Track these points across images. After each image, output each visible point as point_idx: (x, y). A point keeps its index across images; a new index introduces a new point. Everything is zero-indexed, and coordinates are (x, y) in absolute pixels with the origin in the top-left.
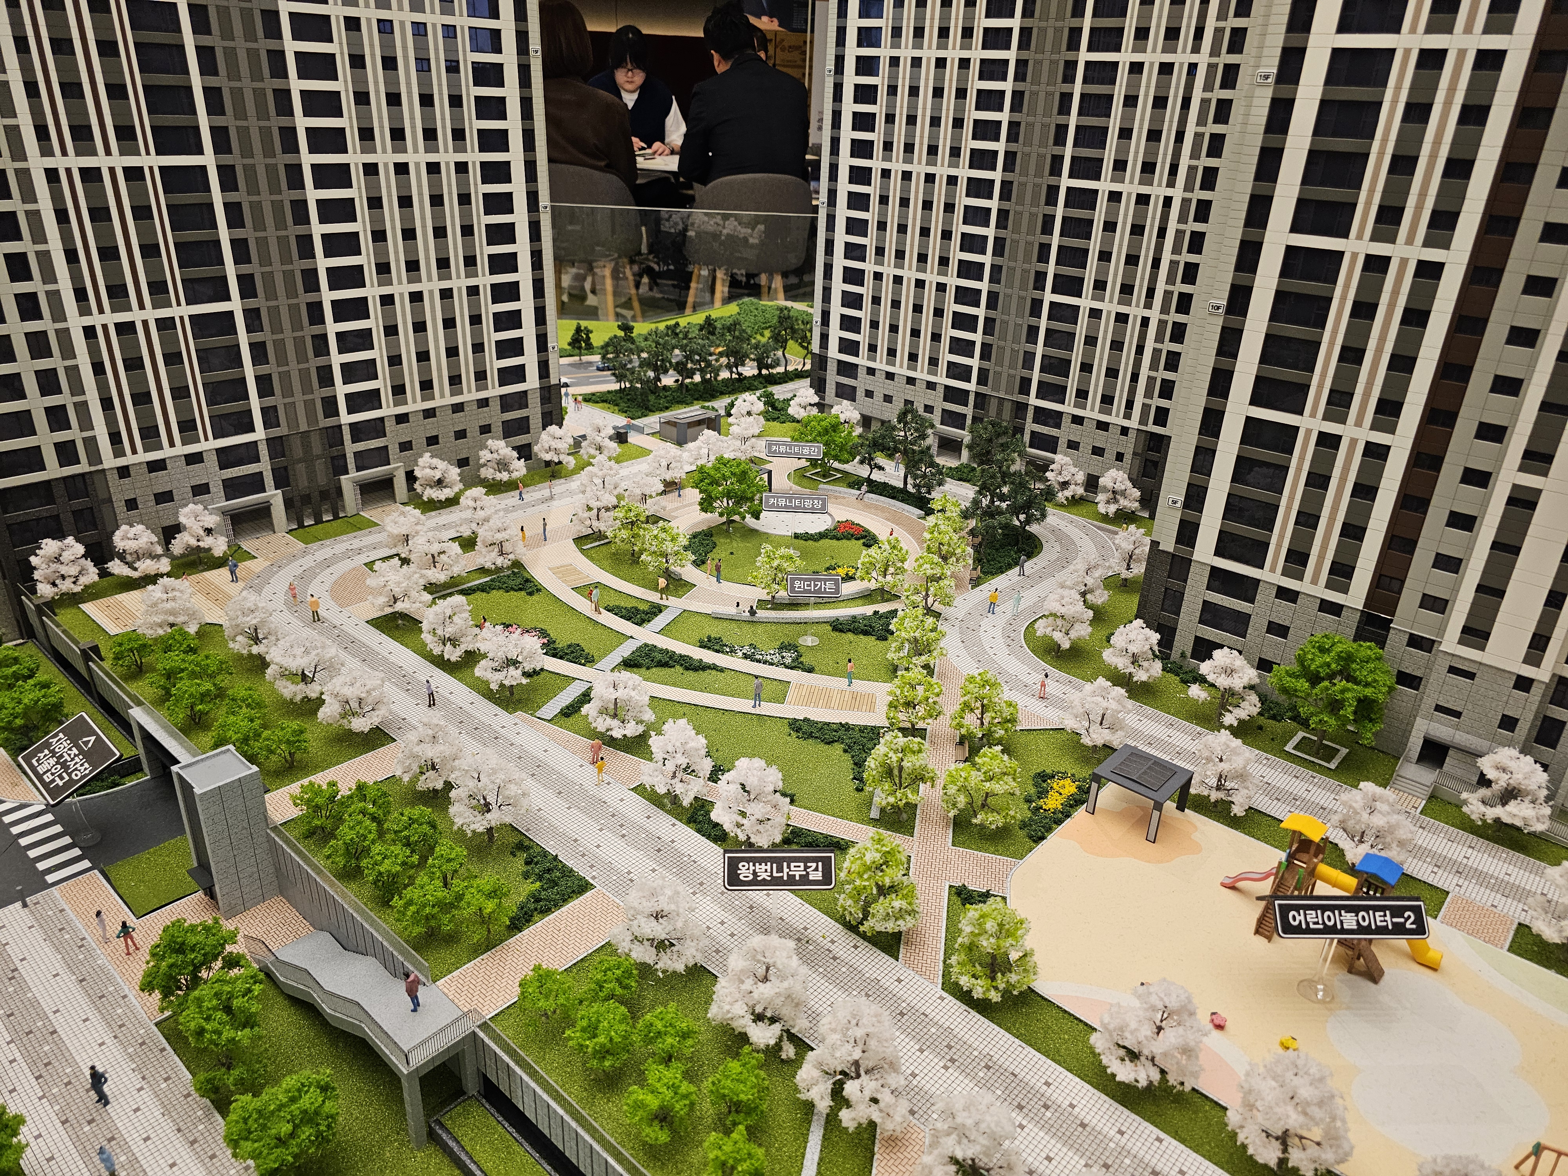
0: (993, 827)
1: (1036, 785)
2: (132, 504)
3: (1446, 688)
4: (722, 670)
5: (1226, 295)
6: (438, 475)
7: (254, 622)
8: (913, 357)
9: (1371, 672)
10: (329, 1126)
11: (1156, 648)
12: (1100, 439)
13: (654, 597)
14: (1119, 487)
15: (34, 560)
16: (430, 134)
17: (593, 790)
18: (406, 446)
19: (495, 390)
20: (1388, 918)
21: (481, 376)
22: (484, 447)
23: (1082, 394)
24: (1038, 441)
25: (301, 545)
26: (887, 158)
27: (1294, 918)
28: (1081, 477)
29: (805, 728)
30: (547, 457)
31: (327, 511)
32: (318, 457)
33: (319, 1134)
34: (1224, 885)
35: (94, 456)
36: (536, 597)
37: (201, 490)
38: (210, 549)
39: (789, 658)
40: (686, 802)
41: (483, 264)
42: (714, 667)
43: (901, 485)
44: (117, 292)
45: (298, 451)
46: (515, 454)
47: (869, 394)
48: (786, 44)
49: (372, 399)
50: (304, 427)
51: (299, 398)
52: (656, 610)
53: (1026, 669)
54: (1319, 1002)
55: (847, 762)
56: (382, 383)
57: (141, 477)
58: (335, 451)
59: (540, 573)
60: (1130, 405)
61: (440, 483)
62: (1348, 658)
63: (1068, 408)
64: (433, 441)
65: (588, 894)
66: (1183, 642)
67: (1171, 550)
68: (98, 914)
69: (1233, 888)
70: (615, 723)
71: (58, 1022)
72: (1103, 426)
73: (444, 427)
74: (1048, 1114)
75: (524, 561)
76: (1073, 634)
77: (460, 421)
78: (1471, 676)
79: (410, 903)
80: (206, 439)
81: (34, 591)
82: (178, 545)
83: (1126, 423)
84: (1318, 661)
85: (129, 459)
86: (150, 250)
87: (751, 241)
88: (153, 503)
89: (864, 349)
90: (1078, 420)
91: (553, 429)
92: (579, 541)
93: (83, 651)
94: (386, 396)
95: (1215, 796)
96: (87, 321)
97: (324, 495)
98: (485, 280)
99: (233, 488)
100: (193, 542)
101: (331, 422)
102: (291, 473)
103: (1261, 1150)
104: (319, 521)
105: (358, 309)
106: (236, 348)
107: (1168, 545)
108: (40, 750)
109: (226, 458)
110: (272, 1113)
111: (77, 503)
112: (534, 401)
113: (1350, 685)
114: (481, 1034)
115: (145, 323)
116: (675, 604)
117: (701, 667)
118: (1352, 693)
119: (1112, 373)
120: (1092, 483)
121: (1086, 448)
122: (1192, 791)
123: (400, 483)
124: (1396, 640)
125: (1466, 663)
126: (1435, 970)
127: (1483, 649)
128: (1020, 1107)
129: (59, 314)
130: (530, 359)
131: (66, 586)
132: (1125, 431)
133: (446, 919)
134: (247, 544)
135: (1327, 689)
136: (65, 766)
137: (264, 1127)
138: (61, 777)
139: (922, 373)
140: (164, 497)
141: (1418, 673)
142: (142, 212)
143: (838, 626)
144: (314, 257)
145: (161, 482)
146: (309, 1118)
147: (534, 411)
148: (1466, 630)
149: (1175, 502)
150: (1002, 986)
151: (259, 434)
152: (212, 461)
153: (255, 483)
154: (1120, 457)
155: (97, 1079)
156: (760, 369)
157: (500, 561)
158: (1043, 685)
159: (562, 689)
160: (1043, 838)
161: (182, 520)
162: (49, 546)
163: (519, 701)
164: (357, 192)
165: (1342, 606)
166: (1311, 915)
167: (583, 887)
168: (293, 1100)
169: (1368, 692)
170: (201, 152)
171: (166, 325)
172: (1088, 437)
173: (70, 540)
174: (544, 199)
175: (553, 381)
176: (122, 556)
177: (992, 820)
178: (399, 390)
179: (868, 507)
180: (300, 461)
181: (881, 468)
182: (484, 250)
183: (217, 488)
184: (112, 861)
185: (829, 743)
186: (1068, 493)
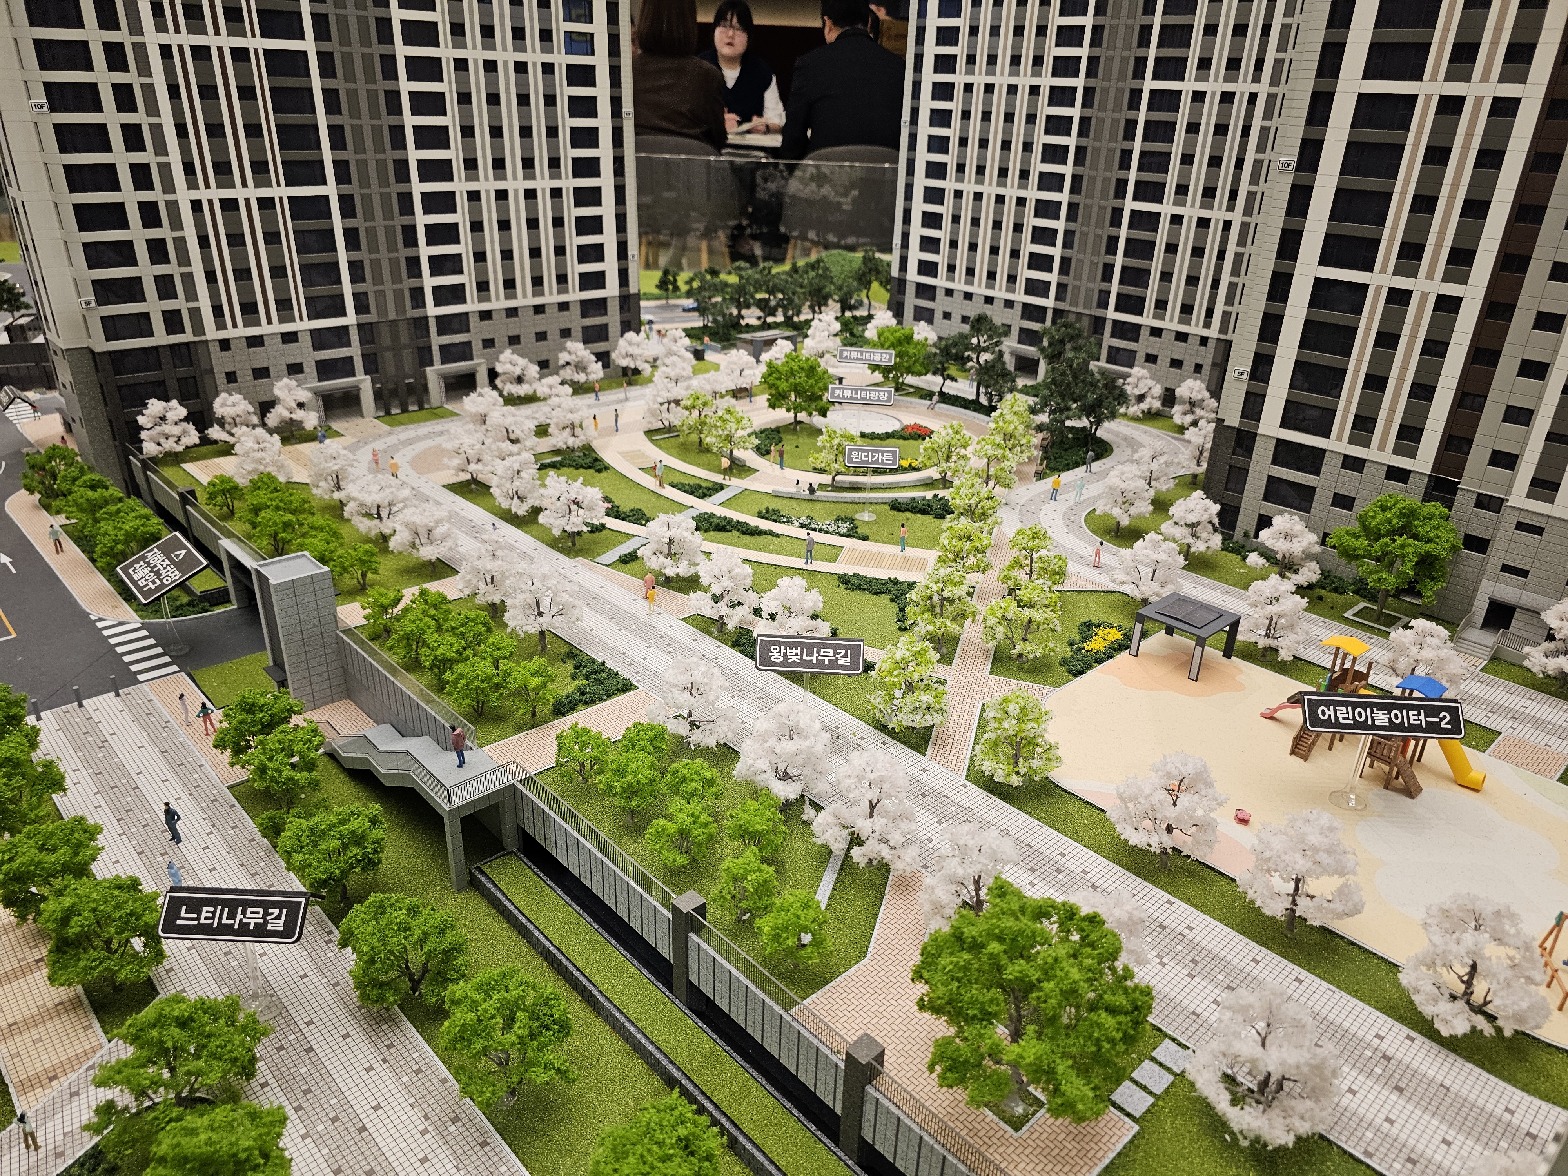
0: (1032, 656)
1: (1081, 632)
2: (231, 377)
3: (1513, 545)
4: (778, 536)
5: (1297, 151)
6: (518, 371)
7: (336, 468)
8: (992, 275)
9: (1434, 528)
10: (375, 851)
11: (1216, 521)
12: (1179, 350)
13: (718, 478)
14: (1197, 396)
15: (141, 420)
16: (518, 34)
17: (644, 618)
18: (489, 343)
19: (575, 295)
20: (1422, 717)
21: (562, 279)
22: (563, 349)
23: (1161, 305)
24: (1114, 356)
25: (386, 428)
26: (970, 72)
27: (1324, 713)
28: (1158, 390)
29: (854, 581)
30: (624, 363)
31: (413, 403)
32: (406, 347)
33: (366, 856)
34: (1264, 716)
35: (198, 327)
36: (604, 474)
37: (295, 369)
38: (301, 422)
39: (844, 528)
40: (731, 627)
41: (566, 166)
42: (771, 533)
43: (972, 397)
44: (222, 169)
45: (386, 338)
46: (594, 358)
47: (947, 316)
48: (892, 32)
49: (456, 294)
50: (392, 316)
51: (388, 286)
52: (719, 487)
53: (1083, 544)
54: (1351, 809)
55: (894, 608)
56: (467, 278)
57: (239, 349)
58: (421, 342)
59: (607, 456)
60: (1210, 313)
61: (520, 380)
62: (1410, 515)
63: (1147, 320)
64: (514, 340)
65: (632, 693)
66: (1246, 520)
67: (1236, 424)
68: (181, 696)
69: (1271, 718)
70: (668, 562)
71: (140, 781)
72: (1182, 337)
73: (527, 326)
74: (1060, 877)
75: (594, 445)
76: (1133, 511)
77: (541, 323)
78: (1539, 531)
79: (462, 676)
80: (301, 319)
81: (140, 450)
82: (272, 419)
83: (1205, 333)
84: (1380, 517)
85: (229, 333)
86: (253, 131)
87: (844, 207)
88: (251, 378)
89: (942, 270)
90: (1156, 332)
91: (630, 335)
92: (649, 433)
93: (181, 495)
94: (471, 291)
95: (1262, 643)
96: (195, 195)
97: (410, 389)
98: (569, 183)
99: (326, 369)
100: (286, 414)
101: (417, 313)
102: (379, 360)
103: (1268, 901)
104: (405, 410)
105: (445, 202)
106: (330, 233)
107: (1233, 420)
108: (137, 562)
109: (320, 339)
110: (324, 832)
111: (183, 371)
112: (614, 308)
113: (1410, 541)
114: (520, 787)
115: (247, 201)
116: (736, 484)
117: (756, 532)
118: (1413, 548)
119: (1192, 281)
120: (1169, 398)
121: (1164, 362)
122: (1240, 637)
123: (482, 377)
124: (1464, 501)
125: (1534, 518)
126: (1477, 791)
127: (1551, 501)
128: (1033, 870)
129: (169, 187)
130: (610, 266)
131: (169, 445)
132: (1204, 341)
133: (494, 696)
134: (336, 425)
135: (1387, 545)
136: (158, 574)
137: (315, 844)
138: (153, 582)
139: (1000, 292)
140: (262, 373)
141: (1486, 536)
142: (247, 93)
143: (896, 506)
144: (405, 148)
145: (259, 357)
146: (358, 839)
147: (613, 318)
148: (1535, 482)
149: (1241, 374)
150: (1023, 771)
151: (351, 319)
152: (306, 341)
153: (345, 367)
154: (1198, 368)
155: (171, 816)
156: (843, 312)
157: (571, 442)
158: (1098, 553)
159: (621, 543)
160: (1081, 673)
161: (277, 392)
162: (155, 406)
163: (581, 550)
164: (447, 86)
165: (1410, 472)
166: (1342, 711)
167: (627, 687)
168: (343, 822)
169: (1430, 547)
170: (302, 37)
171: (266, 204)
172: (1166, 349)
173: (174, 403)
174: (628, 106)
175: (633, 290)
176: (221, 423)
177: (1032, 649)
178: (483, 287)
179: (939, 415)
180: (388, 349)
181: (953, 379)
182: (569, 153)
183: (310, 369)
184: (199, 666)
185: (876, 594)
186: (1144, 406)
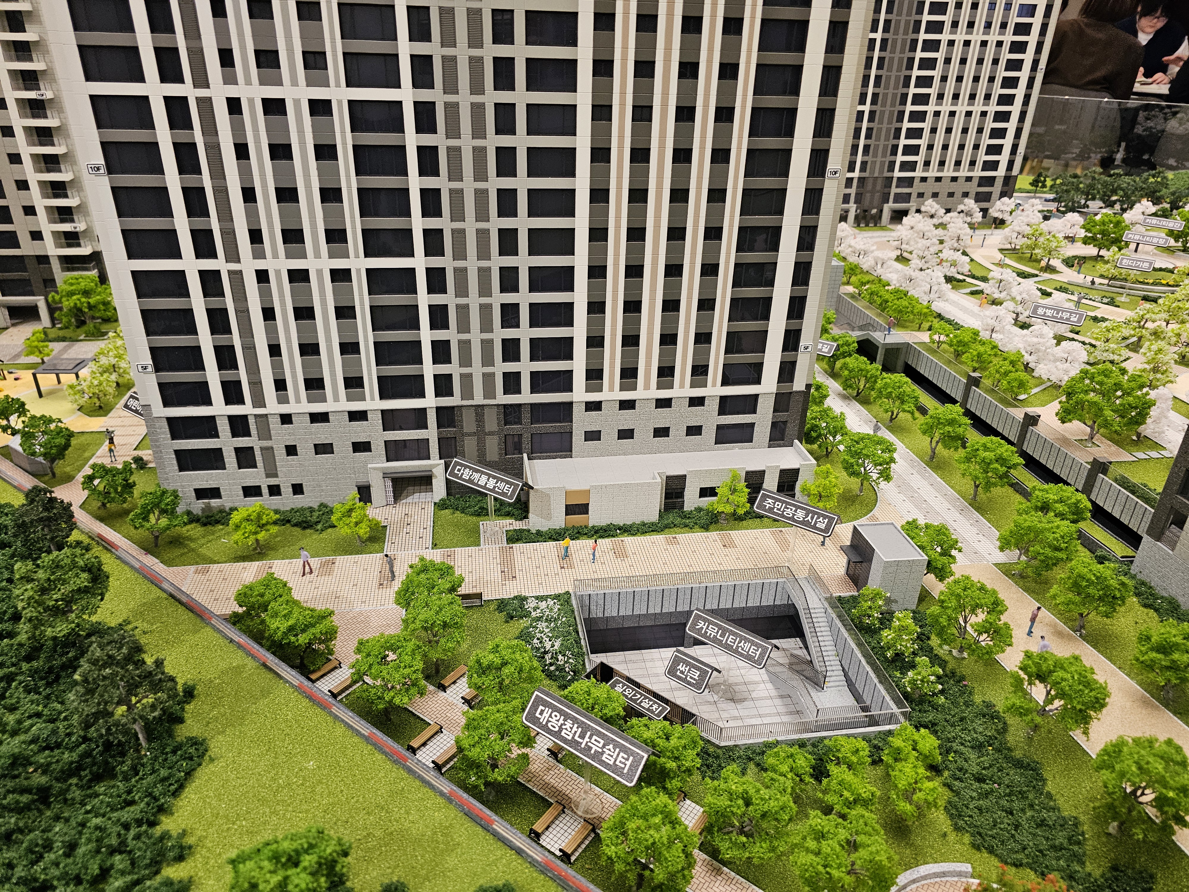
16: (988, 25)
19: (978, 173)
21: (973, 163)
31: (872, 222)
32: (878, 192)
41: (994, 99)
45: (870, 186)
49: (912, 166)
50: (876, 175)
51: (879, 159)
52: (1036, 276)
56: (920, 158)
58: (886, 190)
64: (935, 195)
73: (945, 188)
77: (953, 187)
91: (1005, 199)
92: (1001, 250)
94: (920, 166)
97: (873, 215)
98: (993, 108)
101: (889, 174)
102: (864, 196)
104: (867, 225)
105: (921, 117)
114: (912, 344)
116: (1046, 276)
144: (909, 86)
147: (997, 189)
164: (940, 56)
175: (1013, 174)
178: (927, 164)
180: (870, 192)
182: (998, 91)
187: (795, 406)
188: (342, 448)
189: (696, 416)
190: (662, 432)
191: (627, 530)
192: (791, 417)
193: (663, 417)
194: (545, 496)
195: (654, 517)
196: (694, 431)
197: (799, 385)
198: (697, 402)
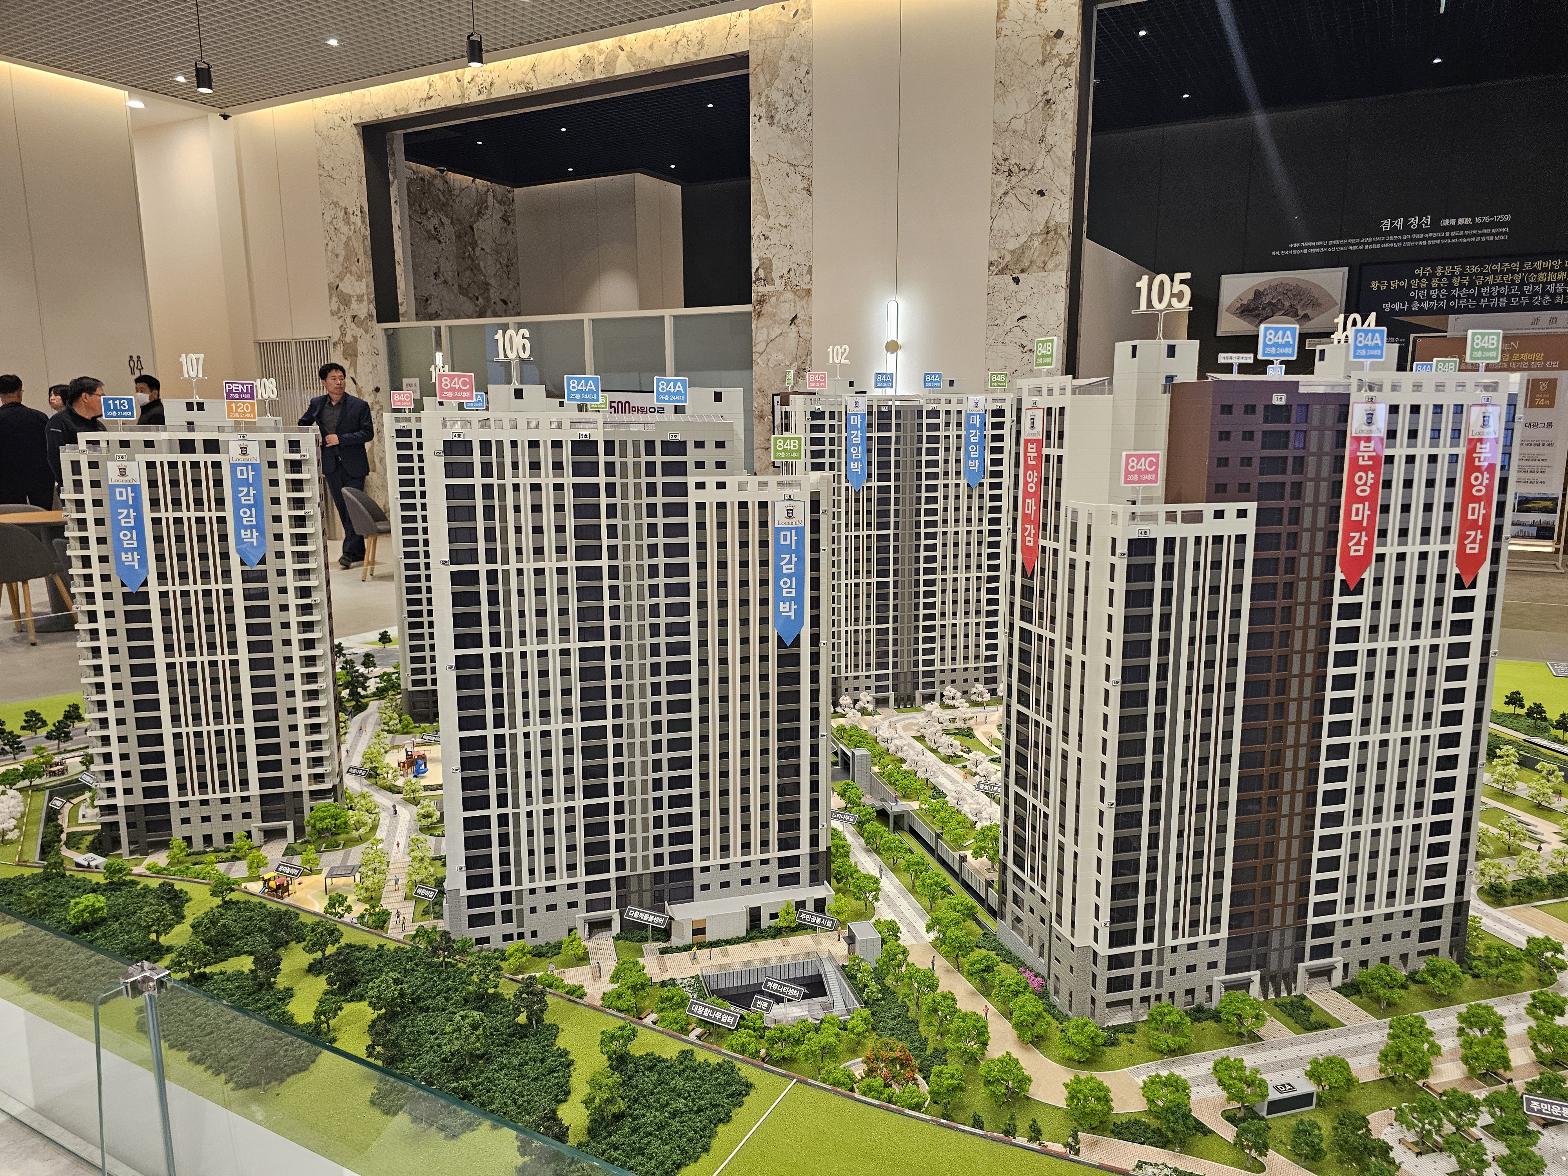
2: (847, 689)
6: (953, 695)
7: (877, 726)
18: (943, 682)
22: (974, 687)
25: (897, 713)
31: (908, 704)
32: (909, 682)
37: (868, 688)
38: (867, 708)
45: (902, 679)
49: (932, 663)
50: (906, 670)
51: (906, 659)
56: (937, 657)
57: (851, 681)
58: (915, 681)
61: (953, 698)
64: (953, 682)
73: (959, 676)
75: (973, 728)
77: (966, 675)
80: (873, 670)
82: (858, 706)
85: (849, 674)
88: (853, 691)
97: (909, 699)
99: (879, 689)
100: (863, 705)
101: (915, 669)
102: (899, 687)
104: (905, 707)
105: (931, 629)
106: (888, 640)
109: (879, 678)
115: (863, 630)
123: (937, 696)
134: (879, 710)
145: (857, 683)
151: (890, 671)
152: (874, 678)
153: (885, 689)
157: (963, 725)
161: (861, 696)
176: (842, 706)
178: (943, 660)
180: (902, 682)
183: (873, 689)
187: (822, 860)
188: (562, 906)
189: (765, 871)
190: (746, 882)
191: (729, 942)
192: (821, 866)
193: (746, 873)
194: (680, 924)
195: (744, 934)
196: (765, 879)
197: (822, 848)
198: (765, 862)
